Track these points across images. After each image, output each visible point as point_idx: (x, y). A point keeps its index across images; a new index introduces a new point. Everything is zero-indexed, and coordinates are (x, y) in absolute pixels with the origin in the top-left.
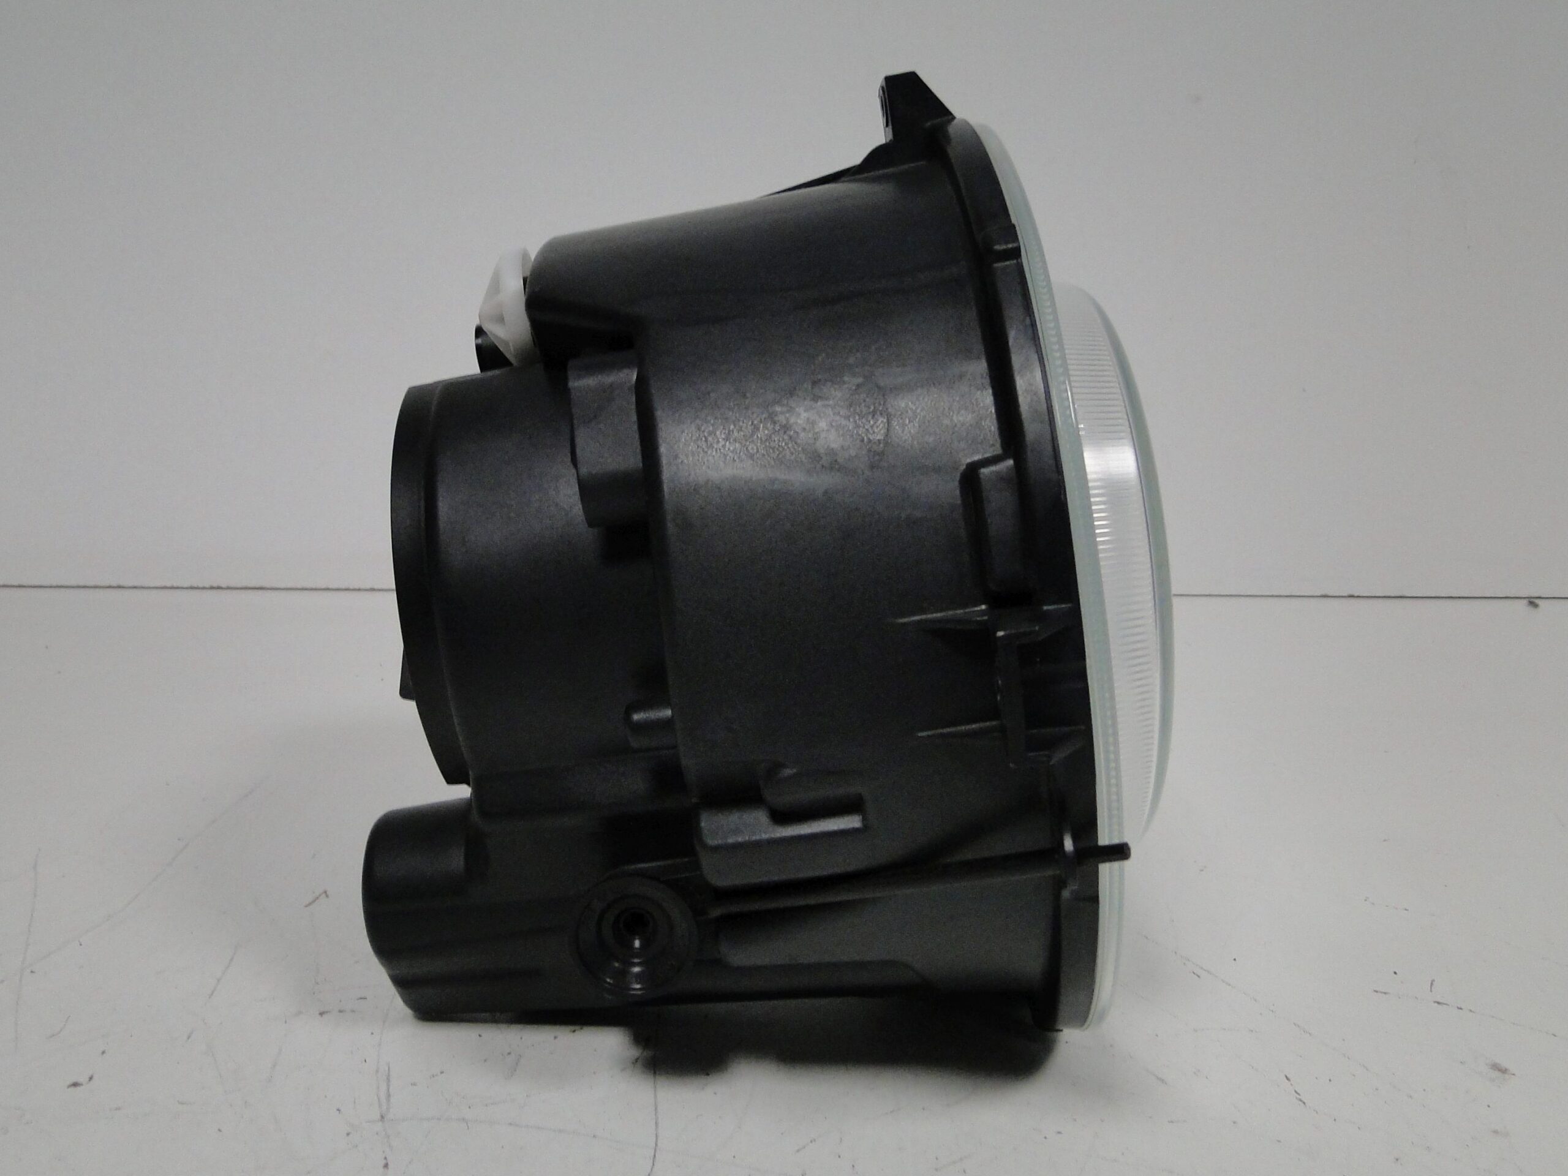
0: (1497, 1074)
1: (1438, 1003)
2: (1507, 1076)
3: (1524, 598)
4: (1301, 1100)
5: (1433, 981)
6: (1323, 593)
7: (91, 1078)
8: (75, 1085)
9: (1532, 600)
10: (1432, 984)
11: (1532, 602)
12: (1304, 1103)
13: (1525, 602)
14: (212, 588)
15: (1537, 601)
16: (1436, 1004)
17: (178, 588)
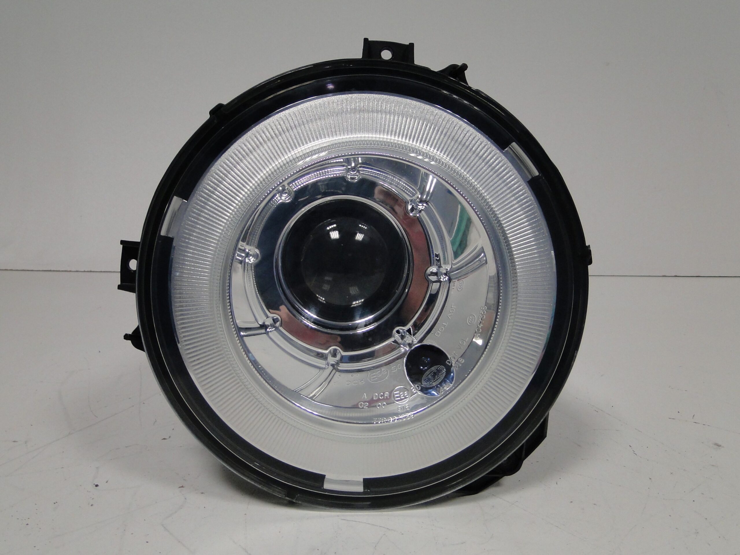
0: (716, 446)
2: (720, 448)
4: (635, 453)
5: (694, 415)
7: (170, 437)
8: (164, 439)
10: (693, 416)
12: (636, 454)
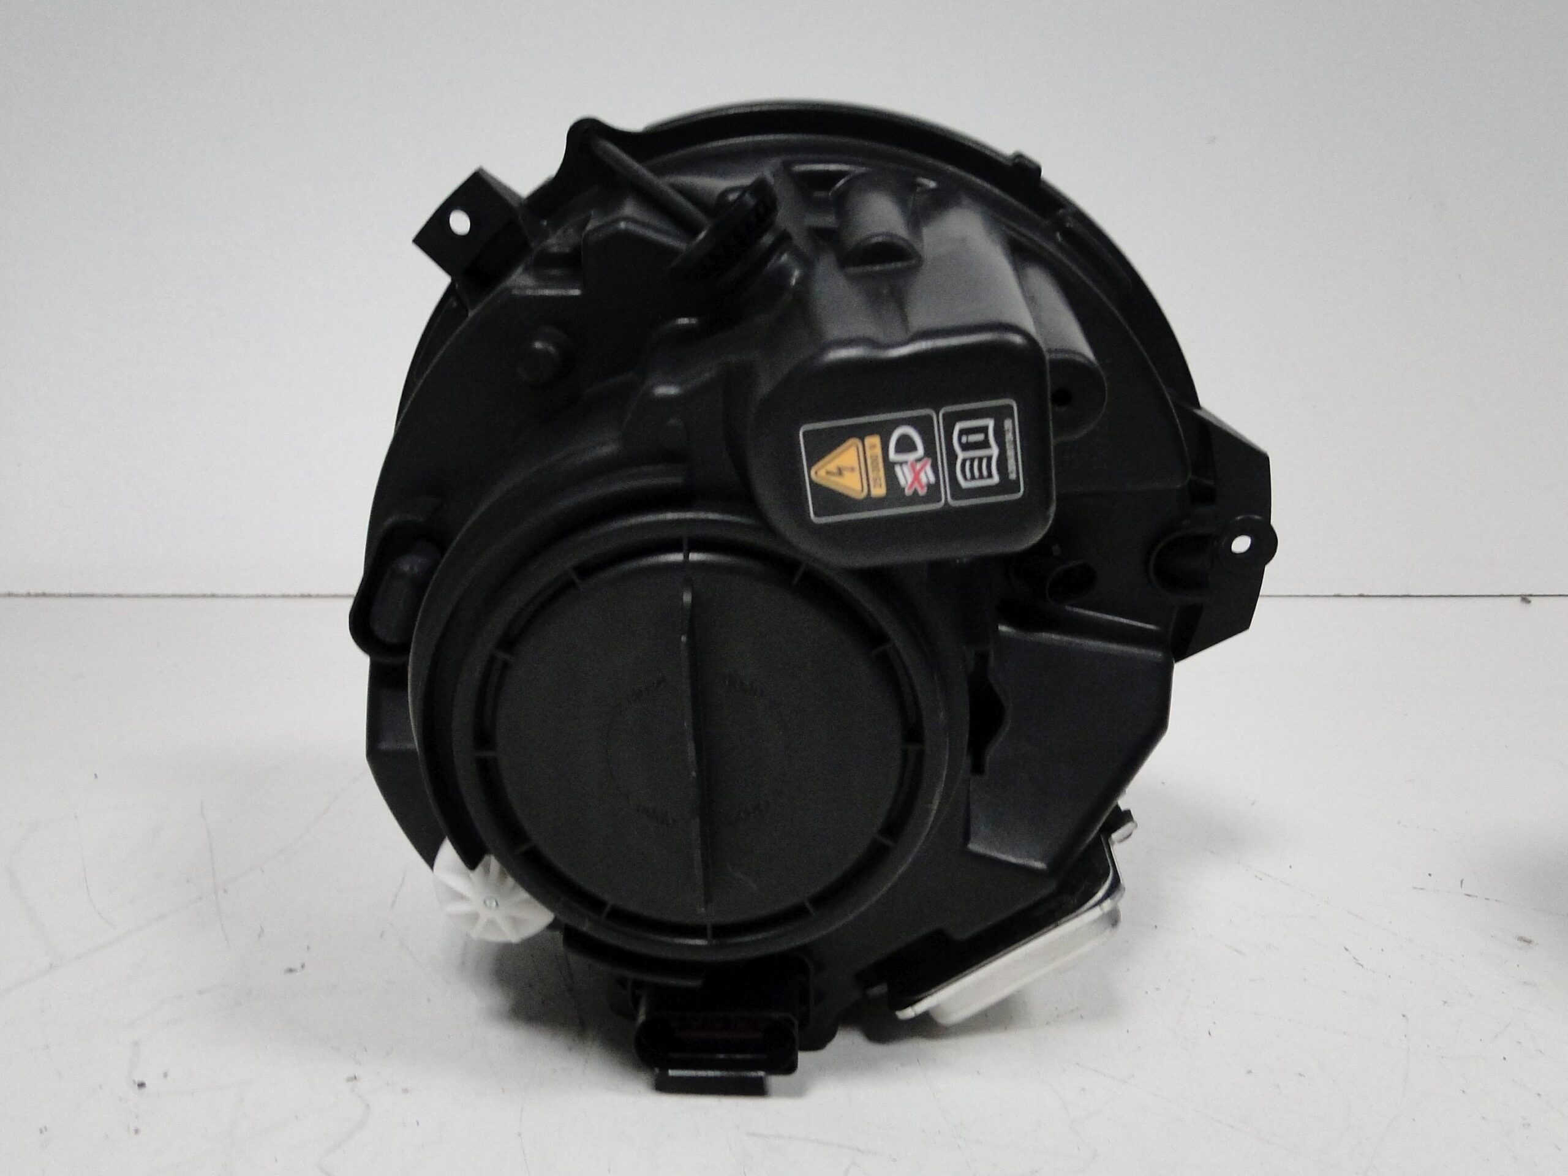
1: (1469, 895)
3: (1518, 596)
6: (1337, 593)
9: (1524, 597)
11: (1525, 599)
13: (1519, 599)
14: (302, 596)
15: (1530, 598)
16: (1467, 897)
17: (270, 596)
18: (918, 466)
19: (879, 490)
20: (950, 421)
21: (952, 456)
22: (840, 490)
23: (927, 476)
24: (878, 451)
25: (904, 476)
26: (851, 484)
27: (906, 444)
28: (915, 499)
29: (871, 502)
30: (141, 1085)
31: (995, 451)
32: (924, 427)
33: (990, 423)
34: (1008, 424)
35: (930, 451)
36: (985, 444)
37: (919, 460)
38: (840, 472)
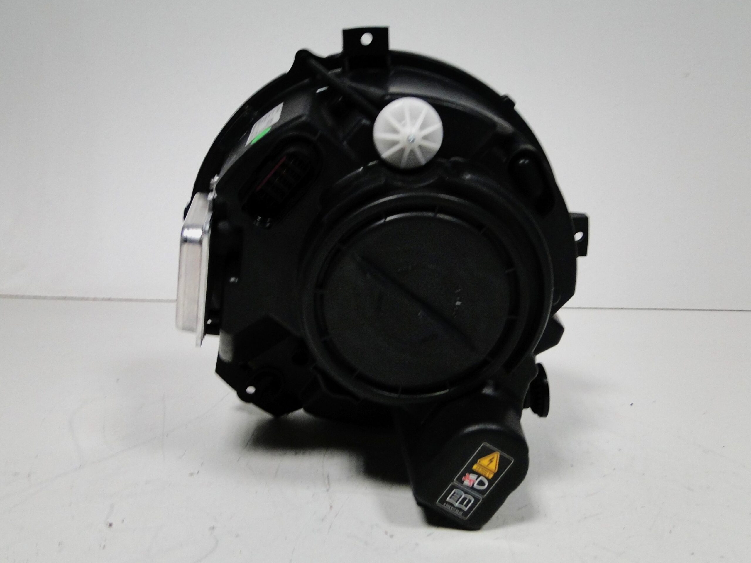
18: (472, 483)
19: (475, 467)
20: (477, 500)
21: (466, 493)
22: (488, 456)
23: (467, 482)
24: (487, 475)
25: (473, 477)
26: (484, 461)
27: (481, 483)
28: (464, 474)
29: (474, 462)
30: (110, 525)
31: (457, 505)
32: (482, 492)
33: (466, 509)
34: (461, 513)
35: (472, 488)
36: (462, 503)
37: (473, 484)
38: (491, 461)
